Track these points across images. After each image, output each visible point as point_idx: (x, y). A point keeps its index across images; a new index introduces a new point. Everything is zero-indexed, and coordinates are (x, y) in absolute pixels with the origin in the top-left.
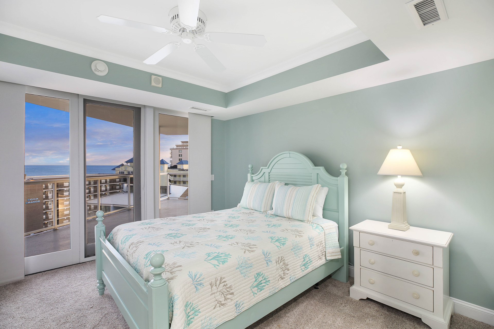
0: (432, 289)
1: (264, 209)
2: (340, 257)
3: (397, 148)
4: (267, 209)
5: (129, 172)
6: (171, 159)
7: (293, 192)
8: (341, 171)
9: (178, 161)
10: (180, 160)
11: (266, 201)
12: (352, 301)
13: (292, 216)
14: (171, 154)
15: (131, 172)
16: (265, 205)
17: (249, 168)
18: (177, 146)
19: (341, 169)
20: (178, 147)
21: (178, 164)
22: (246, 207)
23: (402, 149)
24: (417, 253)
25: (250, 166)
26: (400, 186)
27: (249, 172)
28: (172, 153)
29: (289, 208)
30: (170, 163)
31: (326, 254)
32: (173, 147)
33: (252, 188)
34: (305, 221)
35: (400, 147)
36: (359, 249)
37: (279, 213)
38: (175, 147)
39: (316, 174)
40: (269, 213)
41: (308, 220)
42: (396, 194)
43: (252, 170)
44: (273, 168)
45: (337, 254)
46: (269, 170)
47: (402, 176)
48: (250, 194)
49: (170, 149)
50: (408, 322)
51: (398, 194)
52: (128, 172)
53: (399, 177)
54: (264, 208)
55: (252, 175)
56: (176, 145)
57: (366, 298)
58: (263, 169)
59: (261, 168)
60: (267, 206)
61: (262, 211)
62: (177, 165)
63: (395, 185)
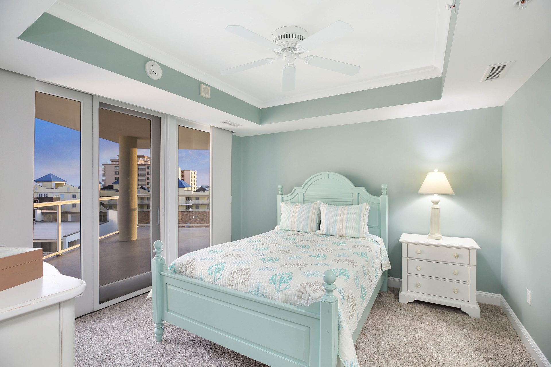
0: (468, 283)
1: (310, 230)
2: (390, 268)
3: (434, 171)
4: (313, 229)
5: (42, 194)
6: (104, 178)
7: (344, 211)
8: (382, 190)
9: (114, 181)
10: (117, 178)
11: (311, 221)
12: (402, 306)
13: (346, 234)
14: (104, 171)
15: (45, 194)
16: (311, 226)
17: (279, 189)
18: (113, 161)
19: (382, 189)
20: (114, 163)
21: (114, 183)
22: (287, 229)
23: (438, 172)
24: (458, 256)
25: (279, 187)
26: (436, 203)
27: (279, 193)
28: (105, 169)
29: (342, 226)
30: (103, 183)
31: (382, 266)
32: (107, 163)
33: (293, 209)
34: (360, 238)
35: (437, 170)
36: (407, 258)
37: (331, 232)
38: (110, 163)
39: (357, 194)
40: (318, 233)
41: (364, 236)
42: (434, 209)
43: (282, 191)
44: (309, 188)
45: (388, 265)
46: (304, 191)
47: (439, 194)
48: (292, 215)
49: (103, 165)
50: (451, 313)
51: (435, 209)
52: (40, 194)
53: (436, 195)
54: (310, 228)
55: (283, 196)
56: (110, 160)
57: (414, 301)
58: (296, 190)
59: (294, 188)
60: (313, 226)
61: (308, 231)
62: (113, 185)
63: (432, 202)
